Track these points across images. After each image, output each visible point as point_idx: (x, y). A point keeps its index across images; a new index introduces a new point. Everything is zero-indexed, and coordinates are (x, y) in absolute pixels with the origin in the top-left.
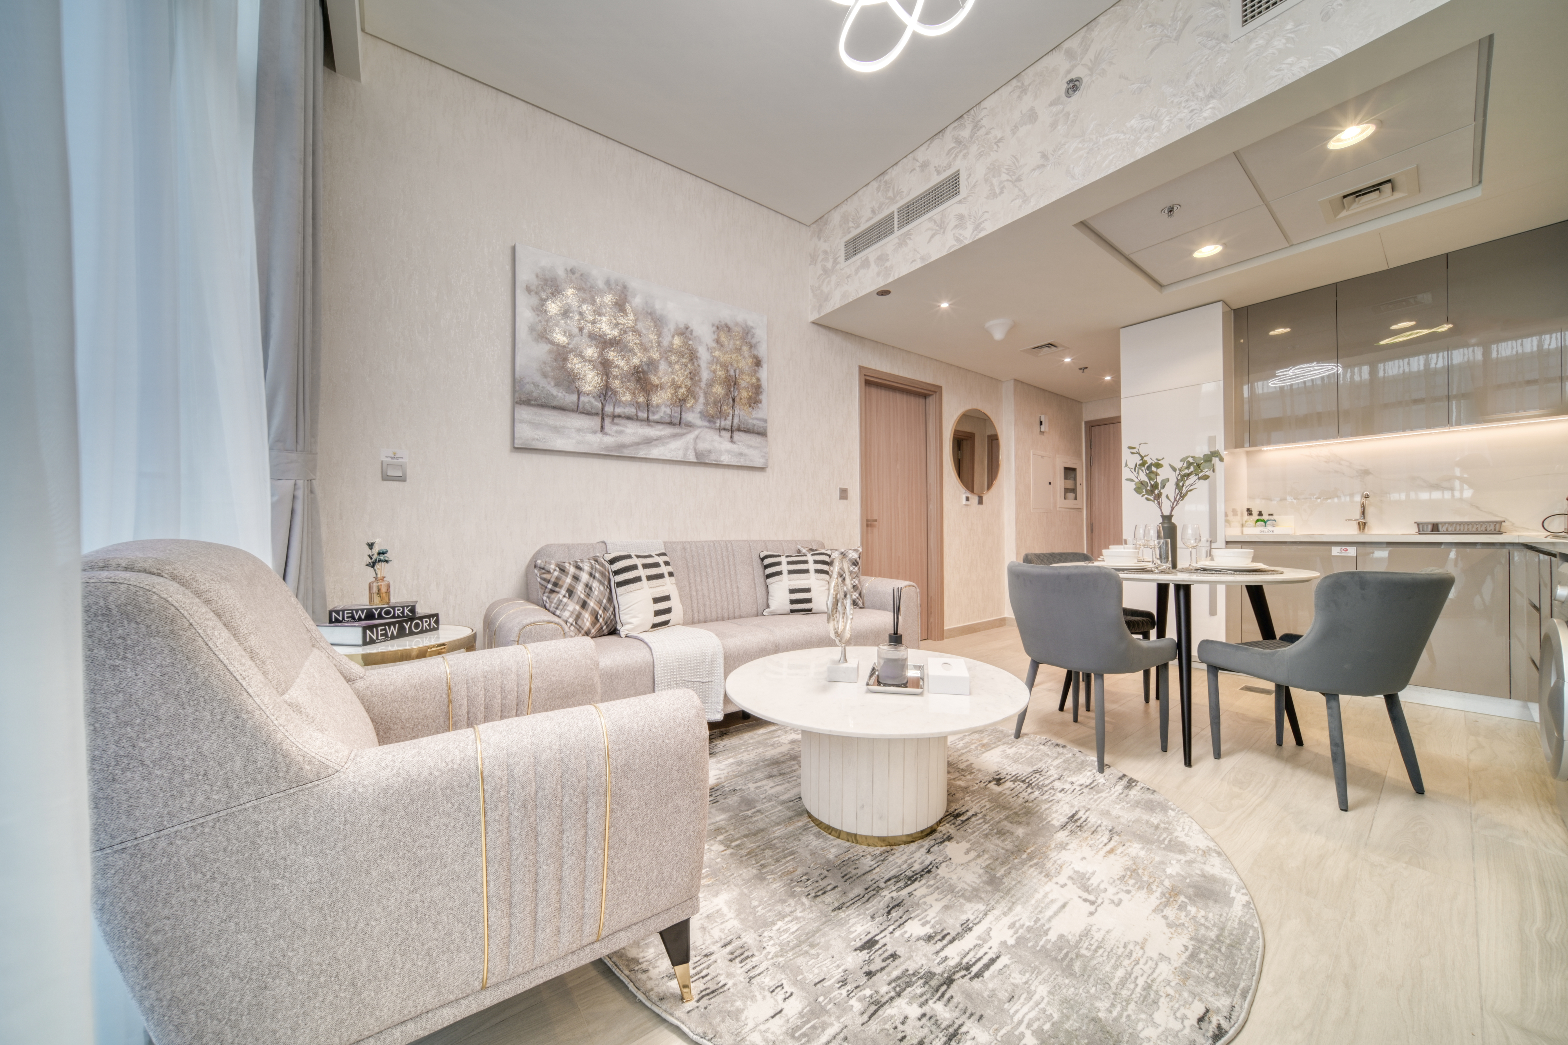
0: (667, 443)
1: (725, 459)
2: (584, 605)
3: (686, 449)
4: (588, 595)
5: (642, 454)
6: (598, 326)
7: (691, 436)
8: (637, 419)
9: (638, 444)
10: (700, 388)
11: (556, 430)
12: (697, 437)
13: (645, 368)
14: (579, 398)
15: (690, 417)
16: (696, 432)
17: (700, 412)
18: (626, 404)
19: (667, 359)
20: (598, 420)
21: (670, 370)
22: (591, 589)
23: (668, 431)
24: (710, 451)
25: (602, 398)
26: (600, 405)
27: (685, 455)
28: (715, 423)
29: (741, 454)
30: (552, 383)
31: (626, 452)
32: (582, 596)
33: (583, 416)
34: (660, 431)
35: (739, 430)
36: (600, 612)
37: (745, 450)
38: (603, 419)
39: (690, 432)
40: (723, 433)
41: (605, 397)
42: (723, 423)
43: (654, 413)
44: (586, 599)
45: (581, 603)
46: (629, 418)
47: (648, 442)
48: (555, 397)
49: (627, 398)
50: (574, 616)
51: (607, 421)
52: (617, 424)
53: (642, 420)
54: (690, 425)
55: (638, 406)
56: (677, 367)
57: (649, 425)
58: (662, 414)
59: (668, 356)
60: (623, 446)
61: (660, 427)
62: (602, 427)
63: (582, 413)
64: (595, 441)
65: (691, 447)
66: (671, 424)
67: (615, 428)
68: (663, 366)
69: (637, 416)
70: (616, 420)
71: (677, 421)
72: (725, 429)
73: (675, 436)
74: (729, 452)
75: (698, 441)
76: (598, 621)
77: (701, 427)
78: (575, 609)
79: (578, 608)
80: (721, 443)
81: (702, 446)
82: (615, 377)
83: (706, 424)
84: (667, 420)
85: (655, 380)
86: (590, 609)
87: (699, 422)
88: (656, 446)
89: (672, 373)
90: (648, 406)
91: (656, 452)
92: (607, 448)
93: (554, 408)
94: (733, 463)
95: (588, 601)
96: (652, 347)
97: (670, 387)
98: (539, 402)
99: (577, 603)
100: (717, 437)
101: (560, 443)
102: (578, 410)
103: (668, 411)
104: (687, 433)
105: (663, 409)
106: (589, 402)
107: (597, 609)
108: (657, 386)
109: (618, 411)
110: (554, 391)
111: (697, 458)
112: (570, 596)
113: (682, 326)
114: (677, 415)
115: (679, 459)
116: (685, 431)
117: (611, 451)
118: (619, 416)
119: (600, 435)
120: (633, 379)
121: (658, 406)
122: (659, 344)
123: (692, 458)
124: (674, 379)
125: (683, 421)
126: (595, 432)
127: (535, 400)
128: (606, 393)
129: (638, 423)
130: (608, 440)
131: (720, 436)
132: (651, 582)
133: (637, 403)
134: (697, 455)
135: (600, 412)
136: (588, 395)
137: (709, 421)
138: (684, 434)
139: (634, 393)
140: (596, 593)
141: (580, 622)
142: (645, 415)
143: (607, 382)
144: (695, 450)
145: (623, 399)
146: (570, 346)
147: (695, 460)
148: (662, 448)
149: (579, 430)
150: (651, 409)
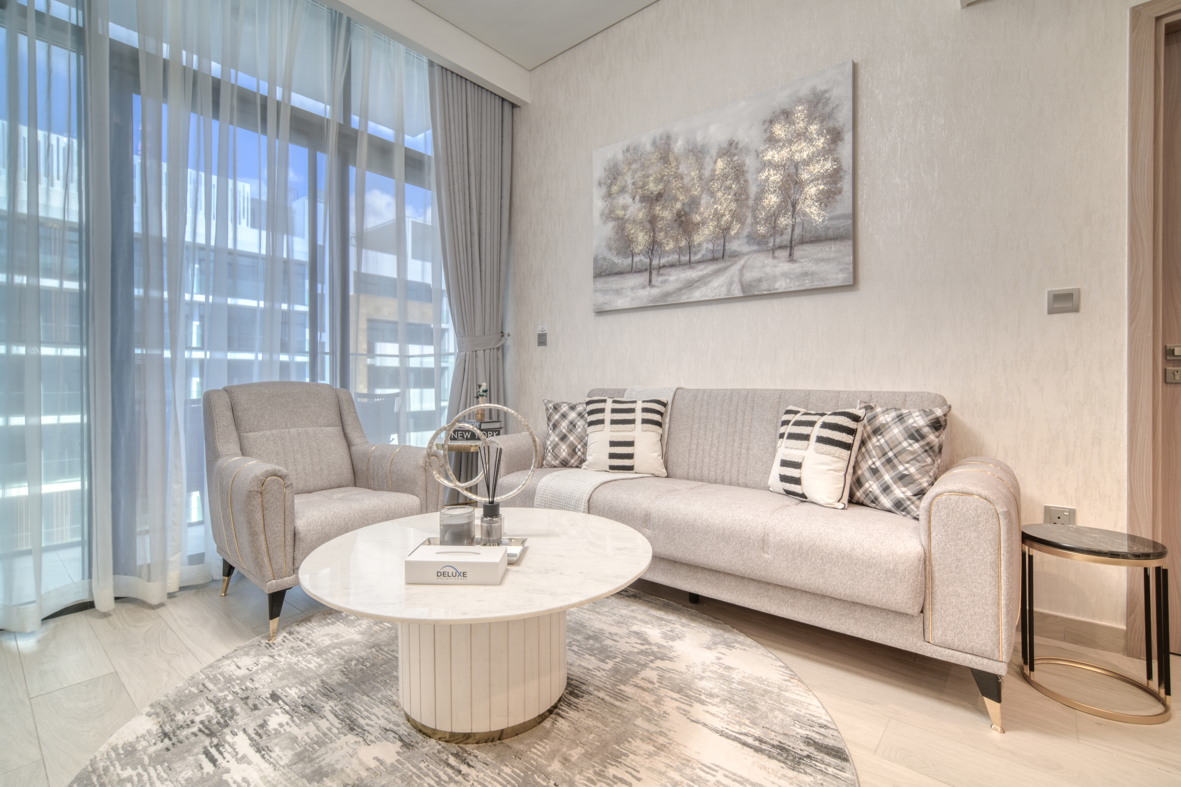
0: (710, 282)
1: (781, 285)
2: (563, 438)
3: (731, 284)
4: (570, 431)
5: (684, 299)
6: (647, 187)
7: (736, 267)
8: (680, 265)
9: (680, 289)
10: (748, 207)
11: (618, 292)
12: (743, 267)
13: (687, 209)
14: (633, 260)
15: (734, 246)
16: (742, 262)
17: (747, 236)
18: (669, 253)
19: (709, 190)
20: (646, 275)
21: (713, 200)
22: (574, 426)
23: (711, 268)
24: (760, 280)
25: (650, 254)
26: (648, 261)
27: (729, 291)
28: (767, 243)
29: (805, 274)
30: (615, 254)
31: (670, 301)
32: (564, 431)
33: (636, 275)
34: (702, 270)
35: (802, 242)
36: (579, 447)
37: (811, 267)
38: (651, 273)
39: (735, 262)
40: (778, 253)
41: (652, 251)
42: (778, 240)
43: (695, 254)
44: (567, 434)
45: (561, 435)
46: (672, 266)
47: (690, 285)
48: (616, 264)
49: (670, 245)
50: (552, 445)
51: (654, 273)
52: (662, 275)
53: (684, 264)
54: (736, 255)
55: (680, 251)
56: (719, 194)
57: (691, 268)
58: (703, 252)
59: (711, 186)
60: (667, 295)
61: (702, 266)
62: (650, 281)
63: (636, 272)
64: (646, 294)
65: (736, 280)
66: (714, 260)
67: (660, 279)
68: (705, 200)
69: (679, 261)
70: (662, 271)
71: (721, 255)
72: (781, 247)
73: (717, 273)
74: (785, 275)
75: (744, 271)
76: (576, 454)
77: (748, 253)
78: (554, 440)
79: (557, 439)
80: (775, 266)
81: (749, 276)
82: (661, 230)
83: (755, 248)
84: (710, 256)
85: (697, 218)
86: (568, 442)
87: (746, 248)
88: (698, 287)
89: (715, 203)
90: (690, 247)
91: (697, 295)
92: (655, 300)
93: (617, 274)
94: (793, 289)
95: (569, 436)
96: (693, 185)
97: (712, 220)
98: (607, 272)
99: (557, 436)
100: (769, 261)
101: (621, 303)
102: (633, 270)
103: (710, 246)
104: (732, 265)
105: (705, 245)
106: (641, 260)
107: (576, 443)
108: (698, 224)
109: (663, 261)
110: (616, 260)
111: (743, 292)
112: (554, 429)
113: (725, 145)
114: (720, 248)
115: (722, 297)
116: (729, 263)
117: (657, 302)
118: (664, 266)
119: (648, 289)
120: (676, 225)
121: (700, 245)
122: (700, 178)
123: (737, 292)
124: (716, 209)
125: (727, 252)
126: (644, 287)
127: (605, 272)
128: (653, 247)
129: (681, 268)
130: (655, 292)
131: (774, 257)
132: (614, 426)
133: (680, 248)
134: (743, 288)
135: (649, 268)
136: (639, 254)
137: (759, 244)
138: (728, 267)
139: (677, 239)
140: (579, 430)
141: (556, 451)
142: (688, 258)
143: (654, 237)
144: (741, 282)
145: (667, 248)
146: (626, 217)
147: (741, 295)
148: (704, 289)
149: (633, 288)
150: (693, 249)
